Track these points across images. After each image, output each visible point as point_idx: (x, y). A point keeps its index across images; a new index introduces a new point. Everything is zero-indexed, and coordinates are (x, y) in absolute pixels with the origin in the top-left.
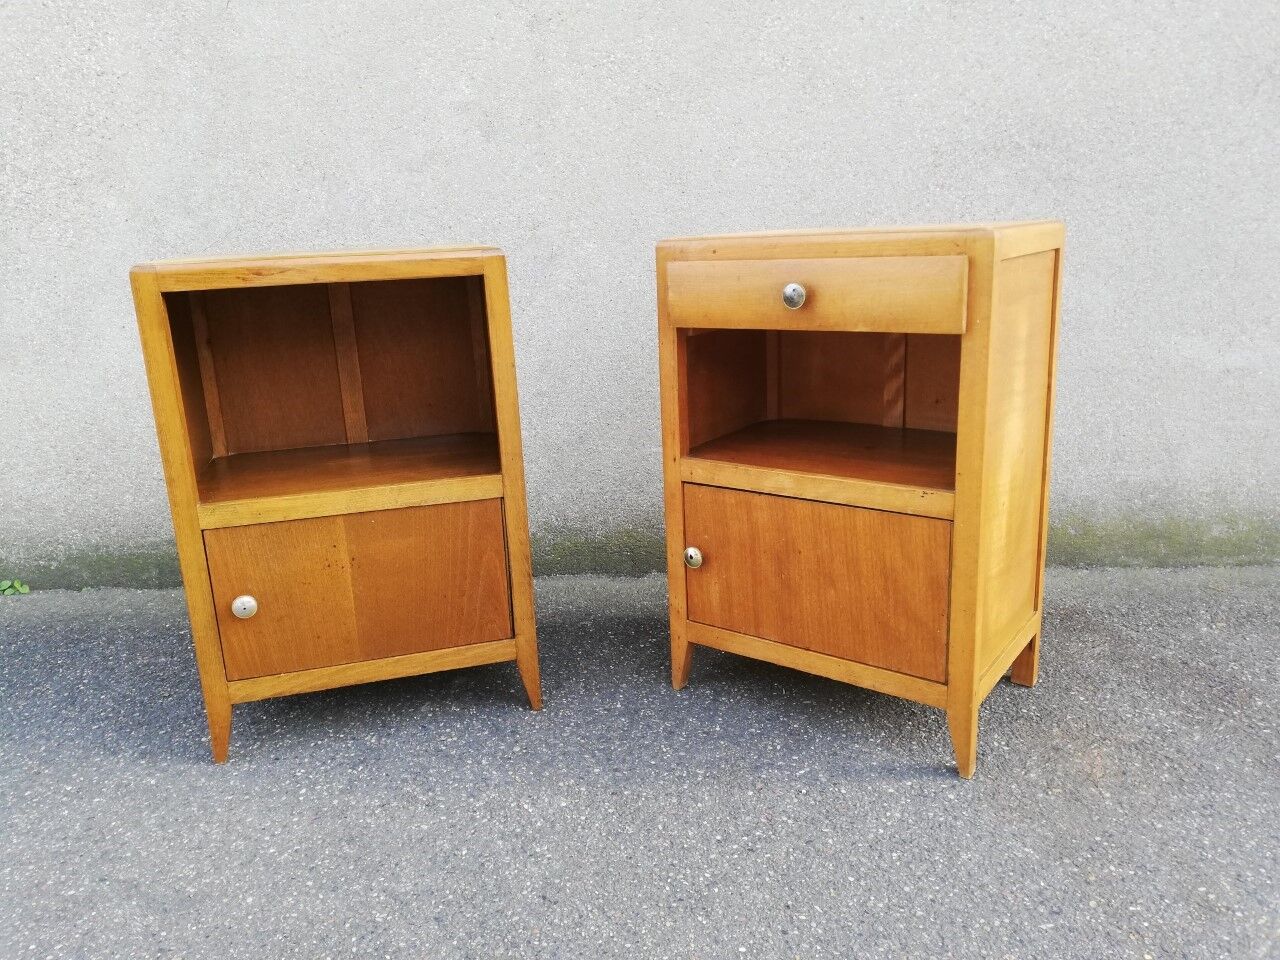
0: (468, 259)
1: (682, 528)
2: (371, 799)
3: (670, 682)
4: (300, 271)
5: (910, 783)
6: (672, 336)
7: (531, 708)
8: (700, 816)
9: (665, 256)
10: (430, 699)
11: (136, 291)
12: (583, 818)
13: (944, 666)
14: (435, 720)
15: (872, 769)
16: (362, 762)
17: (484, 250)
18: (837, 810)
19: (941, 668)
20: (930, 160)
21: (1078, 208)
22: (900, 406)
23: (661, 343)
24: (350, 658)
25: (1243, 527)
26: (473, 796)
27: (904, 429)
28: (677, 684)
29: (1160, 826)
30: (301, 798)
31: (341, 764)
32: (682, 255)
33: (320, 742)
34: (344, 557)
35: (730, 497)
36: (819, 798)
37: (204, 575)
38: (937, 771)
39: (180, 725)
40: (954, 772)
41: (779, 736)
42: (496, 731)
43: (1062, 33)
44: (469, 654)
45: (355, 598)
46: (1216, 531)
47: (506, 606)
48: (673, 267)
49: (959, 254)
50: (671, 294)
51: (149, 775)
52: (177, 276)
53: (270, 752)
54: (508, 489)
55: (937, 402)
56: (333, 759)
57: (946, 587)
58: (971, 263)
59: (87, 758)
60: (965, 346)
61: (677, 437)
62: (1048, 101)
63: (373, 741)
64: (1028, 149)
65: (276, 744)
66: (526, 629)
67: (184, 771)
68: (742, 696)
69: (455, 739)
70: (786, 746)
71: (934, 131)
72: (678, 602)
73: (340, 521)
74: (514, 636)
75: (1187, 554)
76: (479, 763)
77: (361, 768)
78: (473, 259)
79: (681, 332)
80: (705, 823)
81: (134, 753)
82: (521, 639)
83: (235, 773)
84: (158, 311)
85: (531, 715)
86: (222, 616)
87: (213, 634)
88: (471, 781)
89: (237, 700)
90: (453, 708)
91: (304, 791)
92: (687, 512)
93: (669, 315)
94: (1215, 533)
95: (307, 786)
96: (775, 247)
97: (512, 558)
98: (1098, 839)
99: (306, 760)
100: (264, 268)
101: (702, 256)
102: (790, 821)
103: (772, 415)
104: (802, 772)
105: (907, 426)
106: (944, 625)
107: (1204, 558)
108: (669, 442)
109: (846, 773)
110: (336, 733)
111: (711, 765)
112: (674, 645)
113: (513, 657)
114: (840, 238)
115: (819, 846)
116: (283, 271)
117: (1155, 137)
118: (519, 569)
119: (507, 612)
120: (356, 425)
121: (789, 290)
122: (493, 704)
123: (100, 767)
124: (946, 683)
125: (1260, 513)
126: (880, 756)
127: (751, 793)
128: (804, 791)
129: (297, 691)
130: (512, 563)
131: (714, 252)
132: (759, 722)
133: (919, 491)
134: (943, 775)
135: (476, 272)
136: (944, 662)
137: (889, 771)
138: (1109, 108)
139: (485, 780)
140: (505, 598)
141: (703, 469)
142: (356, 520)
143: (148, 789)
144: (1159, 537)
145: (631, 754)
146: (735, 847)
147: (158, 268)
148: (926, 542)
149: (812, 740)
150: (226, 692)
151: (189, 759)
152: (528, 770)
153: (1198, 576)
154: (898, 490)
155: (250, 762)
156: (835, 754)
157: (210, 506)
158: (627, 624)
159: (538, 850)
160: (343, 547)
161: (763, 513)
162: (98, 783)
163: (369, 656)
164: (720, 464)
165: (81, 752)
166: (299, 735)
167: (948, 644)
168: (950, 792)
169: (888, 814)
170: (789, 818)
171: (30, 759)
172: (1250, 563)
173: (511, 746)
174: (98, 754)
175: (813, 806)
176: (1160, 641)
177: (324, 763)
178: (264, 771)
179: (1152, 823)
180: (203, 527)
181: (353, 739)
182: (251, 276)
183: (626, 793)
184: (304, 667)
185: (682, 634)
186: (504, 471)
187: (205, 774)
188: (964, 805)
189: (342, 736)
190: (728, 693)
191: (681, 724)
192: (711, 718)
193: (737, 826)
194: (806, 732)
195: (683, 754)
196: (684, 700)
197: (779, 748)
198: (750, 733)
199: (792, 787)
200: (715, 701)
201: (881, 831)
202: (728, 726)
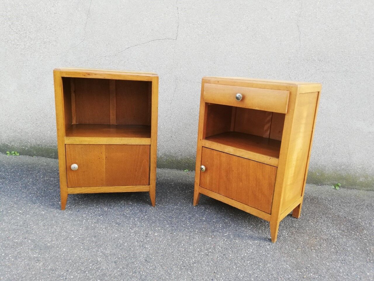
0: (148, 77)
1: (201, 160)
2: (103, 226)
3: (193, 204)
4: (100, 75)
5: (257, 242)
6: (204, 104)
7: (152, 206)
8: (195, 243)
9: (204, 81)
10: (124, 200)
11: (54, 75)
12: (161, 239)
13: (271, 209)
14: (124, 205)
15: (246, 236)
17: (153, 74)
18: (234, 247)
19: (270, 210)
20: (287, 61)
21: (330, 80)
22: (269, 132)
23: (200, 106)
24: (102, 185)
25: (370, 179)
26: (131, 229)
27: (269, 139)
28: (194, 204)
29: (328, 264)
30: (83, 223)
31: (96, 215)
32: (209, 82)
33: (91, 208)
34: (104, 157)
35: (215, 153)
36: (230, 243)
37: (64, 157)
38: (265, 239)
39: (54, 198)
40: (270, 240)
41: (221, 223)
42: (141, 211)
43: (330, 28)
44: (136, 188)
45: (106, 168)
46: (361, 179)
47: (148, 176)
48: (206, 85)
49: (288, 90)
50: (204, 92)
51: (43, 211)
52: (66, 73)
53: (77, 209)
54: (152, 143)
55: (279, 132)
56: (94, 213)
57: (273, 186)
58: (290, 94)
59: (27, 204)
60: (286, 117)
61: (202, 133)
62: (324, 48)
63: (106, 209)
64: (317, 61)
65: (79, 207)
66: (153, 183)
67: (52, 211)
68: (213, 210)
69: (129, 212)
70: (223, 226)
71: (289, 53)
72: (197, 181)
73: (104, 146)
74: (149, 184)
76: (135, 219)
77: (101, 216)
78: (149, 77)
79: (206, 103)
80: (195, 245)
82: (151, 186)
83: (66, 213)
84: (60, 82)
86: (68, 169)
87: (65, 173)
88: (131, 224)
89: (69, 193)
90: (130, 203)
91: (84, 221)
92: (203, 155)
93: (203, 98)
94: (361, 180)
95: (86, 220)
96: (235, 82)
97: (151, 162)
98: (309, 265)
99: (87, 212)
100: (91, 73)
101: (215, 83)
102: (220, 248)
103: (232, 130)
104: (226, 234)
105: (270, 138)
106: (272, 197)
107: (356, 187)
108: (200, 134)
109: (239, 236)
110: (96, 206)
111: (201, 229)
112: (195, 193)
113: (148, 191)
114: (254, 82)
115: (227, 256)
116: (96, 74)
117: (355, 61)
118: (153, 165)
119: (148, 178)
120: (113, 120)
121: (238, 95)
122: (142, 203)
123: (30, 207)
124: (271, 214)
126: (250, 233)
127: (210, 238)
128: (225, 240)
129: (86, 192)
130: (151, 164)
132: (216, 218)
133: (269, 157)
134: (267, 240)
135: (150, 80)
136: (271, 207)
137: (251, 237)
138: (342, 52)
139: (135, 225)
140: (148, 173)
141: (208, 144)
142: (109, 146)
143: (42, 215)
144: (343, 179)
145: (178, 222)
146: (203, 253)
147: (61, 70)
148: (269, 172)
149: (230, 226)
150: (67, 190)
151: (55, 208)
152: (148, 223)
153: (354, 192)
154: (263, 157)
155: (71, 211)
156: (237, 230)
157: (68, 138)
158: (184, 185)
159: (147, 247)
160: (104, 153)
161: (224, 158)
162: (28, 211)
163: (107, 185)
164: (213, 142)
166: (86, 205)
167: (272, 203)
168: (268, 246)
169: (249, 250)
170: (220, 247)
171: (12, 202)
173: (144, 216)
174: (30, 203)
175: (227, 245)
176: (339, 210)
177: (91, 214)
178: (74, 214)
179: (326, 263)
180: (66, 144)
181: (101, 208)
182: (87, 75)
183: (174, 234)
184: (89, 186)
185: (197, 190)
186: (152, 137)
187: (58, 213)
188: (271, 250)
189: (98, 207)
190: (209, 209)
191: (194, 216)
192: (203, 215)
193: (204, 247)
194: (229, 223)
195: (193, 225)
196: (196, 209)
197: (221, 226)
198: (213, 221)
199: (222, 238)
200: (205, 210)
201: (246, 255)
202: (207, 218)
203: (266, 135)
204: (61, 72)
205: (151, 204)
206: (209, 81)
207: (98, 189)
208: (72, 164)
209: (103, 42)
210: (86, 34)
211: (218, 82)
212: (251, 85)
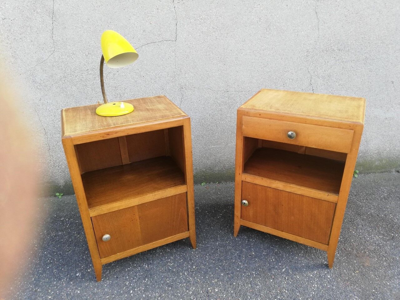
1: (241, 194)
2: (155, 293)
4: (122, 132)
5: (316, 272)
6: (242, 138)
7: (193, 248)
8: (260, 291)
11: (64, 146)
12: (225, 296)
14: (163, 256)
15: (303, 267)
16: (146, 277)
17: (183, 116)
18: (298, 285)
19: (327, 241)
21: (349, 70)
22: (304, 148)
23: (237, 139)
24: (139, 245)
26: (188, 290)
27: (305, 154)
29: (388, 284)
30: (132, 295)
31: (139, 278)
33: (129, 269)
34: (137, 217)
35: (259, 187)
36: (292, 281)
37: (92, 230)
38: (322, 266)
40: (327, 266)
41: (272, 255)
42: (185, 259)
44: (175, 238)
45: (140, 228)
49: (351, 129)
51: (76, 289)
52: (79, 139)
53: (114, 275)
54: (188, 189)
56: (136, 276)
57: (332, 221)
58: (354, 132)
59: (51, 282)
60: (348, 156)
61: (241, 167)
62: (344, 35)
64: (336, 50)
65: (114, 270)
66: (193, 227)
67: (87, 286)
68: (257, 239)
69: (173, 264)
70: (276, 259)
72: (238, 213)
73: (136, 207)
74: (189, 230)
75: (368, 170)
76: (184, 274)
77: (147, 279)
78: (180, 120)
79: (245, 138)
80: (262, 294)
81: (67, 279)
82: (191, 231)
83: (106, 284)
84: (72, 151)
85: (193, 251)
86: (98, 241)
87: (96, 246)
88: (185, 283)
89: (104, 264)
91: (131, 292)
92: (243, 189)
93: (242, 132)
95: (132, 289)
96: (284, 117)
97: (189, 209)
98: (374, 291)
99: (127, 277)
100: (110, 132)
101: (255, 116)
102: (287, 292)
103: (260, 146)
104: (284, 270)
106: (330, 230)
107: (372, 171)
108: (238, 168)
109: (297, 270)
110: (133, 264)
111: (256, 269)
112: (235, 225)
113: (189, 236)
116: (116, 132)
117: (375, 47)
118: (191, 211)
119: (187, 224)
120: (125, 158)
121: (290, 133)
122: (180, 247)
123: (57, 286)
124: (328, 245)
126: (304, 262)
127: (271, 281)
128: (287, 278)
129: (123, 258)
130: (189, 210)
132: (265, 250)
133: (326, 194)
134: (324, 268)
135: (180, 125)
136: (328, 239)
137: (308, 267)
138: (362, 38)
139: (189, 282)
140: (186, 220)
141: (249, 178)
142: (141, 207)
145: (230, 266)
147: (72, 137)
148: (327, 208)
149: (282, 257)
150: (100, 262)
151: (87, 280)
152: (201, 276)
154: (320, 193)
155: (109, 279)
156: (291, 261)
157: (93, 210)
160: (137, 214)
161: (270, 192)
162: (59, 294)
163: (144, 243)
164: (256, 178)
165: (47, 280)
166: (121, 266)
167: (330, 235)
169: (313, 286)
170: (286, 290)
171: (31, 285)
173: (192, 266)
174: (54, 281)
175: (291, 284)
176: (368, 206)
177: (134, 278)
178: (115, 284)
179: (386, 283)
180: (91, 216)
181: (140, 266)
182: (106, 135)
183: (234, 284)
184: (124, 249)
185: (238, 222)
186: (187, 184)
187: (95, 287)
188: (334, 280)
189: (135, 265)
190: (252, 237)
191: (241, 252)
192: (250, 248)
193: (271, 295)
194: (280, 253)
195: (246, 265)
196: (239, 241)
197: (274, 260)
198: (264, 254)
199: (283, 277)
200: (249, 241)
201: (314, 293)
202: (256, 252)
203: (302, 151)
204: (73, 140)
205: (191, 247)
206: (247, 113)
207: (135, 250)
208: (103, 236)
209: (81, 52)
210: (55, 44)
211: (260, 115)
212: (304, 121)
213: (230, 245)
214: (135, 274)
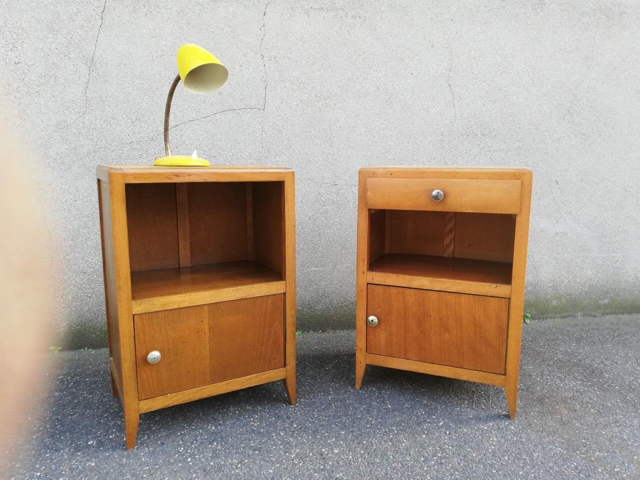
0: (278, 173)
1: (366, 306)
2: (232, 460)
3: (353, 386)
4: (198, 175)
5: (491, 424)
6: (365, 213)
7: (291, 404)
8: (407, 450)
9: (364, 176)
11: (112, 182)
12: (351, 457)
13: (504, 366)
15: (471, 419)
16: (214, 440)
17: (285, 169)
18: (468, 440)
19: (503, 367)
20: (440, 138)
22: (452, 247)
23: (359, 216)
24: (205, 383)
25: (564, 301)
26: (288, 452)
27: (454, 258)
28: (358, 386)
29: (604, 433)
30: (191, 464)
31: (202, 443)
32: (373, 174)
33: (183, 432)
34: (206, 327)
35: (394, 290)
36: (457, 435)
37: (132, 340)
38: (499, 416)
39: (91, 430)
41: (420, 407)
42: (278, 417)
44: (263, 377)
45: (209, 350)
46: (554, 303)
47: (282, 350)
48: (371, 181)
50: (369, 193)
51: (88, 460)
52: (135, 175)
53: (156, 440)
54: (288, 288)
55: (470, 245)
56: (196, 441)
57: (506, 329)
59: (40, 455)
60: (518, 219)
61: (366, 261)
63: (213, 428)
65: (157, 435)
66: (291, 361)
67: (109, 456)
68: (391, 389)
69: (258, 423)
70: (426, 412)
71: (442, 126)
72: (361, 344)
73: (206, 308)
74: (285, 365)
75: (543, 314)
76: (280, 435)
77: (215, 444)
78: (281, 173)
79: (370, 210)
80: (412, 453)
81: (70, 450)
82: (288, 367)
83: (142, 454)
84: (122, 193)
87: (133, 373)
88: (281, 444)
89: (143, 411)
90: (248, 407)
91: (189, 460)
92: (369, 298)
93: (367, 203)
95: (190, 457)
96: (424, 173)
97: (287, 324)
98: (584, 441)
99: (181, 442)
100: (180, 173)
101: (384, 175)
102: (451, 448)
103: (388, 251)
104: (441, 423)
105: (456, 256)
106: (505, 347)
107: (549, 315)
108: (361, 263)
109: (461, 422)
110: (189, 426)
111: (398, 425)
112: (357, 366)
113: (284, 377)
114: (458, 170)
115: (470, 457)
118: (290, 329)
119: (282, 353)
122: (268, 404)
123: (52, 460)
124: (505, 375)
125: (570, 295)
126: (471, 413)
127: (424, 436)
128: (448, 433)
129: (176, 403)
130: (287, 327)
131: (391, 174)
132: (407, 402)
133: (494, 285)
134: (503, 418)
135: (281, 179)
136: (504, 364)
137: (478, 419)
139: (288, 443)
140: (282, 346)
141: (378, 277)
142: (214, 307)
143: (92, 469)
145: (354, 423)
146: (433, 463)
147: (125, 171)
148: (497, 308)
149: (436, 408)
150: (137, 407)
151: (109, 449)
152: (308, 436)
153: (548, 323)
154: (485, 285)
155: (147, 446)
156: (451, 413)
157: (139, 301)
159: (338, 476)
160: (206, 321)
161: (411, 297)
162: (56, 469)
163: (214, 381)
164: (389, 274)
165: (33, 452)
167: (506, 356)
168: (512, 427)
169: (491, 439)
170: (449, 446)
172: (567, 317)
173: (291, 424)
174: (46, 453)
175: (456, 439)
177: (192, 443)
178: (159, 451)
179: (600, 432)
180: (134, 313)
181: (201, 429)
182: (174, 177)
183: (364, 442)
184: (180, 388)
186: (287, 279)
187: (124, 456)
188: (521, 431)
189: (193, 427)
190: (384, 389)
191: (370, 406)
192: (383, 401)
193: (427, 453)
194: (432, 405)
195: (380, 420)
196: (364, 394)
197: (423, 413)
198: (406, 407)
199: (441, 431)
200: (380, 393)
201: (493, 447)
202: (393, 405)
203: (448, 252)
204: (124, 175)
205: (288, 402)
207: (197, 392)
208: (147, 354)
209: (125, 116)
210: (88, 102)
213: (351, 398)
214: (194, 438)
